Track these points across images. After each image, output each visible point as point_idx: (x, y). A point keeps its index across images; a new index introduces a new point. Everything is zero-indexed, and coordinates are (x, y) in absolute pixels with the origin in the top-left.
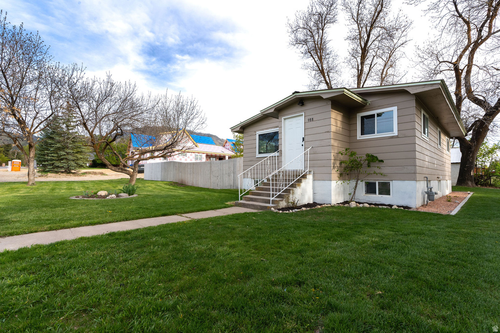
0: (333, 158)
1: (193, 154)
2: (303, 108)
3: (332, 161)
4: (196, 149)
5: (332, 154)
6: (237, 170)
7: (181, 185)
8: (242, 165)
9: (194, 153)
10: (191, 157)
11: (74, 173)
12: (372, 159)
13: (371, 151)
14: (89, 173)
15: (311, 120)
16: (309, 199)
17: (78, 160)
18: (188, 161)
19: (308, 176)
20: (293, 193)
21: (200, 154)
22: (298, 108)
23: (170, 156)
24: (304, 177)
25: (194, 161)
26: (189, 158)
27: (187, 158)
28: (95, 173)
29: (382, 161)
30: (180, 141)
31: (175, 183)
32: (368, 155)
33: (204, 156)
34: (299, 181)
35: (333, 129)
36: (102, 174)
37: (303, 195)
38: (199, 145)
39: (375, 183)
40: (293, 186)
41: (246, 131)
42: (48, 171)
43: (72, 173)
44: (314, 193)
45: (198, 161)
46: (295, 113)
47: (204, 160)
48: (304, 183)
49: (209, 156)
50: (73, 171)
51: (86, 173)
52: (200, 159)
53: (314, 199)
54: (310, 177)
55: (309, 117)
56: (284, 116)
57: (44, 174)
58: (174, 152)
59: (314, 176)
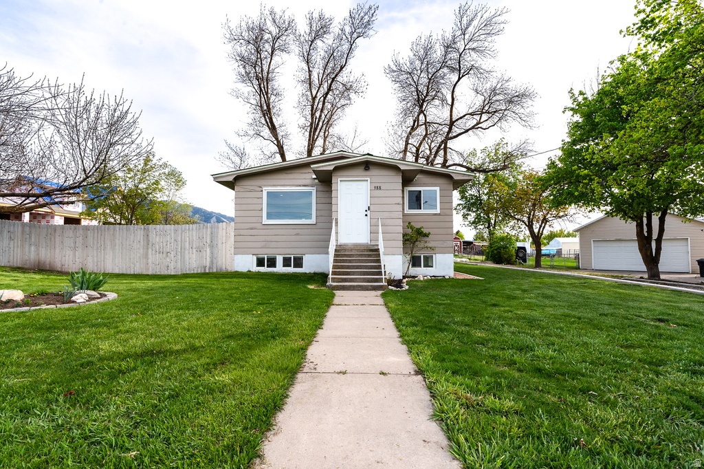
2: (368, 173)
3: (402, 234)
6: (220, 242)
8: (233, 234)
12: (420, 233)
15: (378, 188)
22: (359, 171)
29: (427, 236)
39: (420, 257)
41: (241, 183)
46: (356, 176)
55: (377, 185)
56: (340, 176)
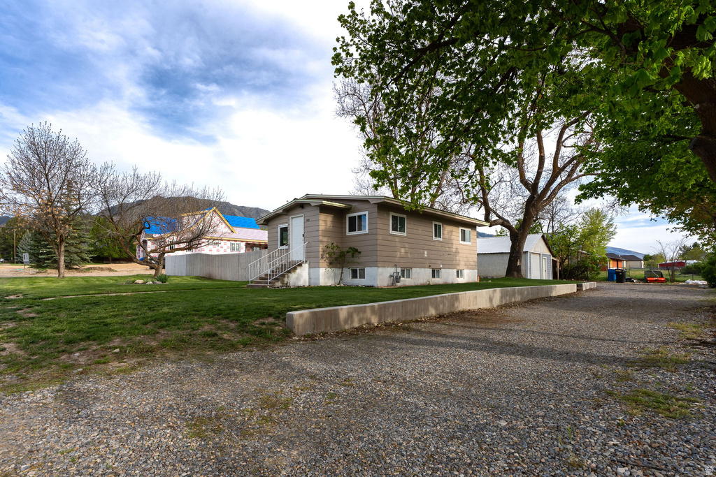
0: (321, 250)
1: (228, 243)
2: (303, 210)
3: (321, 253)
4: (233, 236)
5: (320, 248)
7: (210, 278)
9: (228, 240)
10: (225, 247)
11: (76, 269)
12: (355, 252)
13: (353, 245)
14: (95, 269)
15: (308, 220)
16: (305, 282)
17: (81, 252)
18: (221, 252)
19: (303, 265)
20: (288, 277)
21: (238, 242)
22: (300, 210)
23: (197, 248)
24: (300, 265)
25: (229, 252)
26: (224, 249)
27: (219, 248)
28: (102, 269)
29: (360, 252)
30: (207, 232)
31: (201, 277)
32: (351, 248)
33: (243, 245)
34: (295, 268)
35: (322, 227)
36: (110, 270)
37: (298, 279)
38: (237, 230)
39: (357, 270)
40: (289, 272)
41: (270, 224)
42: (47, 267)
43: (74, 269)
44: (310, 278)
45: (235, 252)
46: (298, 214)
47: (243, 251)
48: (299, 270)
49: (250, 246)
50: (75, 267)
51: (90, 269)
52: (238, 249)
53: (309, 282)
54: (306, 266)
55: (308, 218)
56: (291, 215)
57: (41, 270)
58: (200, 244)
59: (309, 265)
